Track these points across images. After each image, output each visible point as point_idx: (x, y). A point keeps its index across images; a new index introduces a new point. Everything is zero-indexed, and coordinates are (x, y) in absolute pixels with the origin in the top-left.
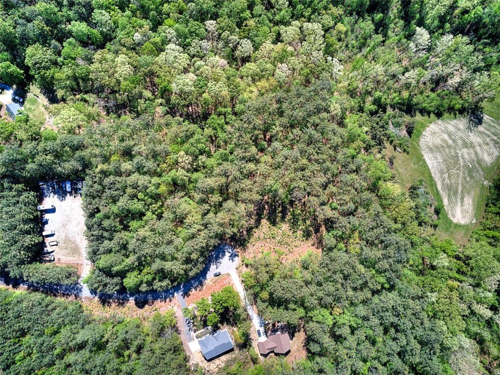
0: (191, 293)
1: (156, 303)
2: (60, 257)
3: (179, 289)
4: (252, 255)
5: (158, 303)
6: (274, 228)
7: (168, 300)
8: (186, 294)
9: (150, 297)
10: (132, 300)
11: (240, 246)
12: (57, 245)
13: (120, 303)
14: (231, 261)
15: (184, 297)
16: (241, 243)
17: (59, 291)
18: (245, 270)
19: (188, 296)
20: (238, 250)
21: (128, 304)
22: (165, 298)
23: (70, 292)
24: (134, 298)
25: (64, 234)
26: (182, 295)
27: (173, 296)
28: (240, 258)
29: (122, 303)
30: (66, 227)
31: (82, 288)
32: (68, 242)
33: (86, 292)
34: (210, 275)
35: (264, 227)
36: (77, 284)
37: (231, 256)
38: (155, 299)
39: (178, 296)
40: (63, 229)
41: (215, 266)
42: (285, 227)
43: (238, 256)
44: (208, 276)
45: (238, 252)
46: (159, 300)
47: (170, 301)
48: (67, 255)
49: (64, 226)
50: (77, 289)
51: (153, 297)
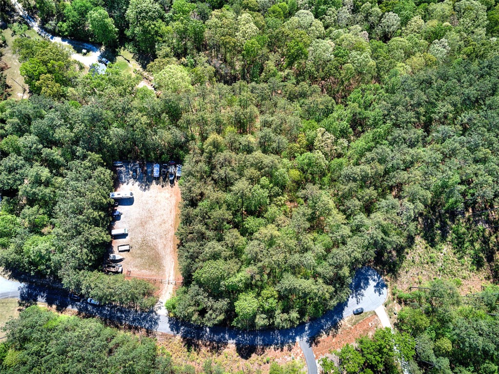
0: (320, 339)
1: (267, 351)
2: (130, 269)
3: (303, 330)
4: (406, 286)
5: (271, 352)
6: (433, 250)
7: (286, 348)
8: (313, 340)
9: (259, 341)
10: (232, 344)
11: (388, 272)
12: (128, 251)
13: (213, 348)
14: (377, 293)
15: (311, 346)
16: (390, 267)
17: (124, 322)
18: (397, 308)
19: (316, 344)
20: (386, 277)
21: (226, 351)
22: (283, 344)
23: (140, 323)
24: (235, 341)
25: (141, 236)
26: (307, 342)
27: (294, 342)
28: (389, 290)
29: (217, 347)
30: (146, 226)
31: (158, 319)
32: (145, 247)
33: (164, 326)
34: (348, 313)
35: (418, 246)
36: (152, 312)
37: (377, 286)
38: (267, 344)
39: (301, 342)
40: (140, 229)
41: (354, 299)
42: (446, 249)
43: (386, 286)
44: (344, 313)
45: (386, 280)
46: (272, 347)
47: (290, 349)
48: (142, 266)
49: (143, 224)
50: (151, 321)
51: (263, 340)
